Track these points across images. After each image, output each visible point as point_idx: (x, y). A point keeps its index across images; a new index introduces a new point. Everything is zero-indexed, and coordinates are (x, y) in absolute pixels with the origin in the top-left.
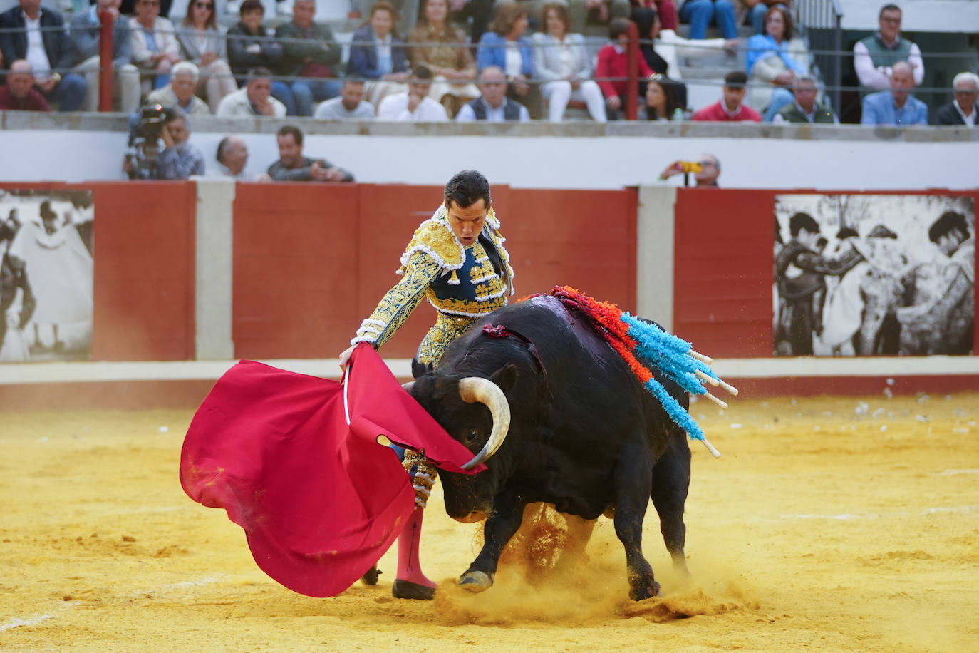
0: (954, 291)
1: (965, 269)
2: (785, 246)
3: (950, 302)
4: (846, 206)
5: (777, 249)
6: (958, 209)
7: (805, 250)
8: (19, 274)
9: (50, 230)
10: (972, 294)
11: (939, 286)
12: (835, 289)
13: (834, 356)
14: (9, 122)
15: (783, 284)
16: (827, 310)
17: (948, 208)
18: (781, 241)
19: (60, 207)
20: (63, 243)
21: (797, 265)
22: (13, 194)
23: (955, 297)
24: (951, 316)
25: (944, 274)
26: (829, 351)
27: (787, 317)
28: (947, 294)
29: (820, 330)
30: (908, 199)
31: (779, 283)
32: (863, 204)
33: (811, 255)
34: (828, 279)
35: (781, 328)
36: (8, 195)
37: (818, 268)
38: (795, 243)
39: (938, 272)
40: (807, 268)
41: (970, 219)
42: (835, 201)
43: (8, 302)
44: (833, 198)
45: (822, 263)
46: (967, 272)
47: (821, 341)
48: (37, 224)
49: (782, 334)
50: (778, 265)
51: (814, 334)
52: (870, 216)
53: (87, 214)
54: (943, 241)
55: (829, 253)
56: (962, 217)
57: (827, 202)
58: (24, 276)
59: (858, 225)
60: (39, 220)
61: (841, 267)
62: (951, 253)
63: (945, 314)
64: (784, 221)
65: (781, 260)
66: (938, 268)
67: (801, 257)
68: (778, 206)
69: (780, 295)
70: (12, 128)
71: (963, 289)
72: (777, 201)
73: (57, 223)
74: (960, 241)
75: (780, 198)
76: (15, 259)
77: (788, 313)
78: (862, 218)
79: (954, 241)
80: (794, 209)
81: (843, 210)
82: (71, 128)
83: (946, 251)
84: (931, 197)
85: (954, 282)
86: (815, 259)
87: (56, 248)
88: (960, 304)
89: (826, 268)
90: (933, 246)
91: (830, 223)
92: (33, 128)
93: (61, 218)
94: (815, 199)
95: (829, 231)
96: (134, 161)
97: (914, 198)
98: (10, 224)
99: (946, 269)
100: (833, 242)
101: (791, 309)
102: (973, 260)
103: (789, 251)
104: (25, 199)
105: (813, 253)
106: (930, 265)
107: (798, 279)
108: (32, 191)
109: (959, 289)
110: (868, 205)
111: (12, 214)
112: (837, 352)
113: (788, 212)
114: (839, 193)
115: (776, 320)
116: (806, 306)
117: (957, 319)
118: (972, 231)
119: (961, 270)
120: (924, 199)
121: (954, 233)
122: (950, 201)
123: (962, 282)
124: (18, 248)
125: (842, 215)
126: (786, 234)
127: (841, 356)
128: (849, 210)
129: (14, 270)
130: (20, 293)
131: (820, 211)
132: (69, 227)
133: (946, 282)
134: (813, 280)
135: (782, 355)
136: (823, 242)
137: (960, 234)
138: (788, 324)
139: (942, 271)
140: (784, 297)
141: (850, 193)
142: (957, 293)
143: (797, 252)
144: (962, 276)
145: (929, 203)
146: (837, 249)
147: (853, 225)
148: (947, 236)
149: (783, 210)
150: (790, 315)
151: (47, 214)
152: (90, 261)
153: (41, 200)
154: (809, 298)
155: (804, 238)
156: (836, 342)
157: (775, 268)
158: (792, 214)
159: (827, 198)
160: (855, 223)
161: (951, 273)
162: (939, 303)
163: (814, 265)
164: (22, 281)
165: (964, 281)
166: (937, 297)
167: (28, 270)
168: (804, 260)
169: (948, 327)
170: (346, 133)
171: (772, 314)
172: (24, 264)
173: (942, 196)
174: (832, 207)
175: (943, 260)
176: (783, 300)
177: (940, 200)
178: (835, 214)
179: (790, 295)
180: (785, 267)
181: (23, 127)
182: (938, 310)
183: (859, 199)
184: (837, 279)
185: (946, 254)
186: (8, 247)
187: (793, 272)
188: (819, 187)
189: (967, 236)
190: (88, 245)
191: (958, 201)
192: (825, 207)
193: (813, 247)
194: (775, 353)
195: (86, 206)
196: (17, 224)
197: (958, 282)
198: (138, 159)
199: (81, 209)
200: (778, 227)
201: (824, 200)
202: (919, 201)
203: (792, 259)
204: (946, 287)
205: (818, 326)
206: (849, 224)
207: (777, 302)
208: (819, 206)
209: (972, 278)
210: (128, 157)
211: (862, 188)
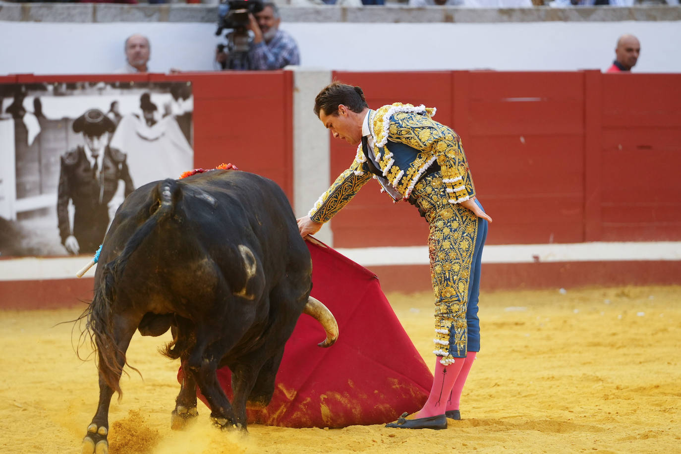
8: (120, 166)
9: (151, 122)
14: (99, 14)
19: (160, 99)
20: (163, 134)
22: (114, 86)
36: (109, 88)
43: (110, 194)
48: (138, 117)
53: (186, 106)
58: (126, 167)
60: (140, 112)
70: (103, 21)
73: (157, 115)
76: (117, 151)
82: (160, 20)
87: (156, 139)
92: (123, 20)
93: (161, 110)
96: (226, 50)
98: (111, 116)
104: (125, 91)
108: (132, 83)
111: (113, 105)
124: (120, 141)
129: (116, 163)
130: (122, 185)
132: (168, 118)
151: (147, 106)
152: (190, 153)
153: (142, 91)
164: (124, 174)
167: (129, 162)
170: (430, 21)
172: (125, 156)
181: (113, 19)
186: (110, 139)
190: (188, 137)
195: (185, 98)
196: (118, 116)
198: (230, 49)
199: (180, 100)
210: (221, 48)
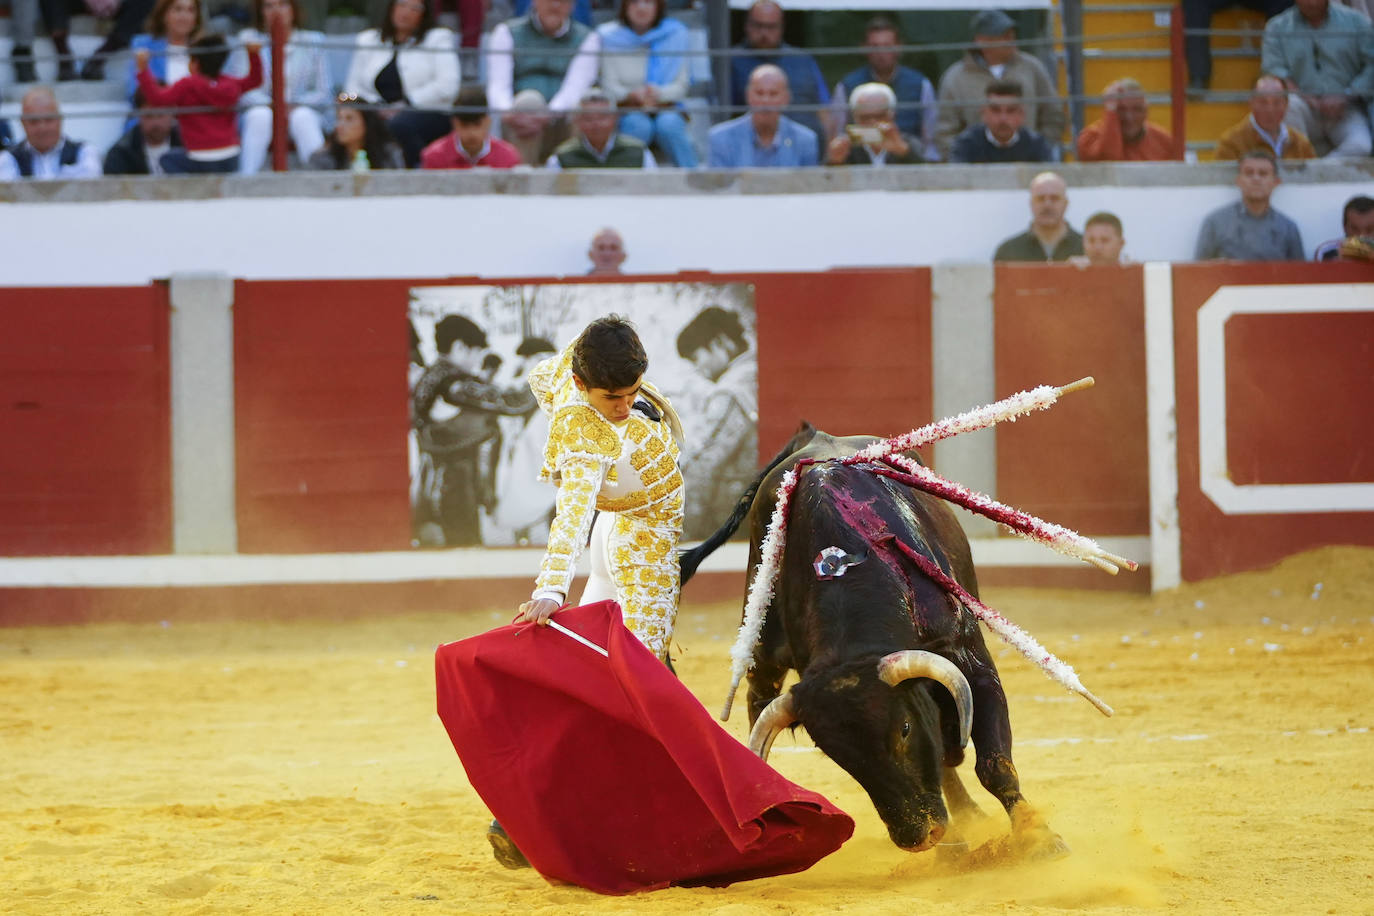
0: (722, 437)
1: (741, 400)
2: (428, 370)
3: (716, 455)
4: (533, 302)
5: (415, 375)
6: (726, 302)
7: (463, 376)
10: (754, 441)
11: (698, 428)
12: (516, 437)
13: (517, 546)
15: (427, 431)
16: (503, 470)
17: (709, 303)
18: (420, 362)
21: (449, 400)
23: (726, 447)
24: (718, 477)
25: (705, 409)
26: (509, 538)
27: (434, 483)
28: (709, 444)
29: (492, 505)
30: (640, 288)
31: (420, 429)
32: (562, 298)
33: (476, 383)
34: (505, 422)
35: (425, 502)
37: (486, 404)
38: (444, 365)
39: (695, 407)
40: (467, 404)
41: (747, 319)
42: (513, 295)
44: (511, 290)
45: (492, 395)
46: (745, 405)
47: (495, 523)
49: (426, 512)
50: (417, 400)
51: (482, 510)
52: (574, 319)
54: (702, 355)
55: (504, 379)
56: (733, 317)
57: (499, 297)
59: (554, 335)
61: (523, 403)
62: (715, 377)
63: (708, 474)
64: (426, 329)
65: (421, 393)
66: (695, 400)
67: (456, 387)
68: (414, 306)
69: (421, 450)
71: (738, 434)
72: (415, 299)
74: (732, 356)
75: (415, 291)
77: (436, 477)
78: (561, 321)
79: (720, 355)
80: (442, 309)
81: (527, 310)
83: (707, 372)
84: (680, 286)
85: (723, 422)
86: (480, 390)
88: (733, 457)
89: (501, 403)
90: (685, 365)
91: (506, 330)
94: (478, 293)
95: (504, 345)
97: (650, 287)
99: (708, 400)
100: (511, 361)
101: (441, 471)
102: (755, 385)
103: (434, 378)
105: (477, 379)
106: (681, 395)
107: (452, 421)
109: (731, 434)
110: (571, 301)
112: (524, 541)
113: (431, 314)
114: (521, 282)
115: (415, 488)
116: (467, 466)
117: (729, 481)
118: (751, 338)
119: (734, 402)
120: (666, 287)
121: (720, 344)
122: (712, 290)
123: (737, 422)
125: (526, 318)
126: (429, 350)
127: (530, 546)
128: (536, 310)
131: (487, 314)
133: (709, 421)
134: (478, 423)
135: (428, 545)
136: (493, 362)
137: (731, 345)
138: (437, 495)
139: (701, 405)
140: (429, 452)
141: (537, 281)
142: (727, 441)
143: (452, 379)
144: (735, 412)
145: (678, 294)
146: (519, 373)
147: (545, 333)
148: (707, 347)
149: (422, 312)
150: (440, 481)
154: (472, 453)
155: (460, 354)
156: (520, 523)
157: (412, 405)
158: (439, 318)
159: (500, 291)
160: (549, 330)
161: (717, 408)
162: (696, 457)
163: (479, 399)
165: (740, 420)
166: (693, 447)
168: (462, 393)
169: (714, 494)
171: (408, 480)
173: (699, 284)
174: (508, 305)
175: (704, 387)
176: (427, 457)
177: (696, 289)
178: (513, 316)
179: (440, 449)
180: (429, 403)
182: (695, 468)
183: (555, 290)
184: (519, 421)
185: (709, 378)
187: (443, 411)
188: (485, 273)
189: (742, 346)
191: (727, 289)
192: (496, 305)
193: (476, 370)
194: (416, 542)
197: (730, 423)
200: (414, 340)
201: (494, 294)
202: (659, 291)
203: (441, 390)
204: (708, 430)
205: (488, 496)
206: (537, 332)
207: (415, 460)
208: (486, 303)
209: (754, 416)
211: (560, 273)
